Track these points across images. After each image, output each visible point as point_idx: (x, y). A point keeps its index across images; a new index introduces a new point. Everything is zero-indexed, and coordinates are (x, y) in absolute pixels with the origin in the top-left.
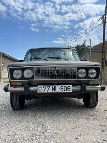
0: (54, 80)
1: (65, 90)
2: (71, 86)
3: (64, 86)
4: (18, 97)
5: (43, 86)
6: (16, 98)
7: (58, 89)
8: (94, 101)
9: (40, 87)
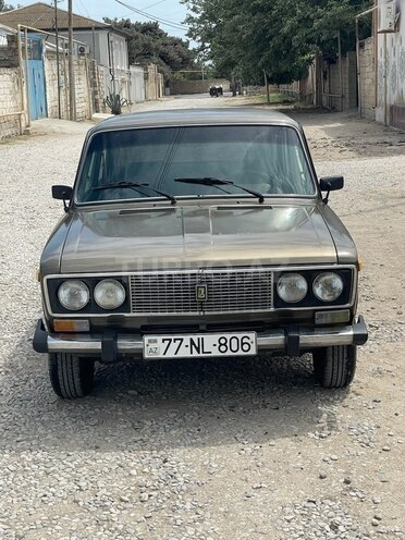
0: (197, 313)
1: (234, 348)
2: (252, 335)
3: (228, 336)
4: (75, 360)
5: (159, 338)
6: (69, 365)
7: (212, 344)
8: (341, 370)
9: (150, 341)
